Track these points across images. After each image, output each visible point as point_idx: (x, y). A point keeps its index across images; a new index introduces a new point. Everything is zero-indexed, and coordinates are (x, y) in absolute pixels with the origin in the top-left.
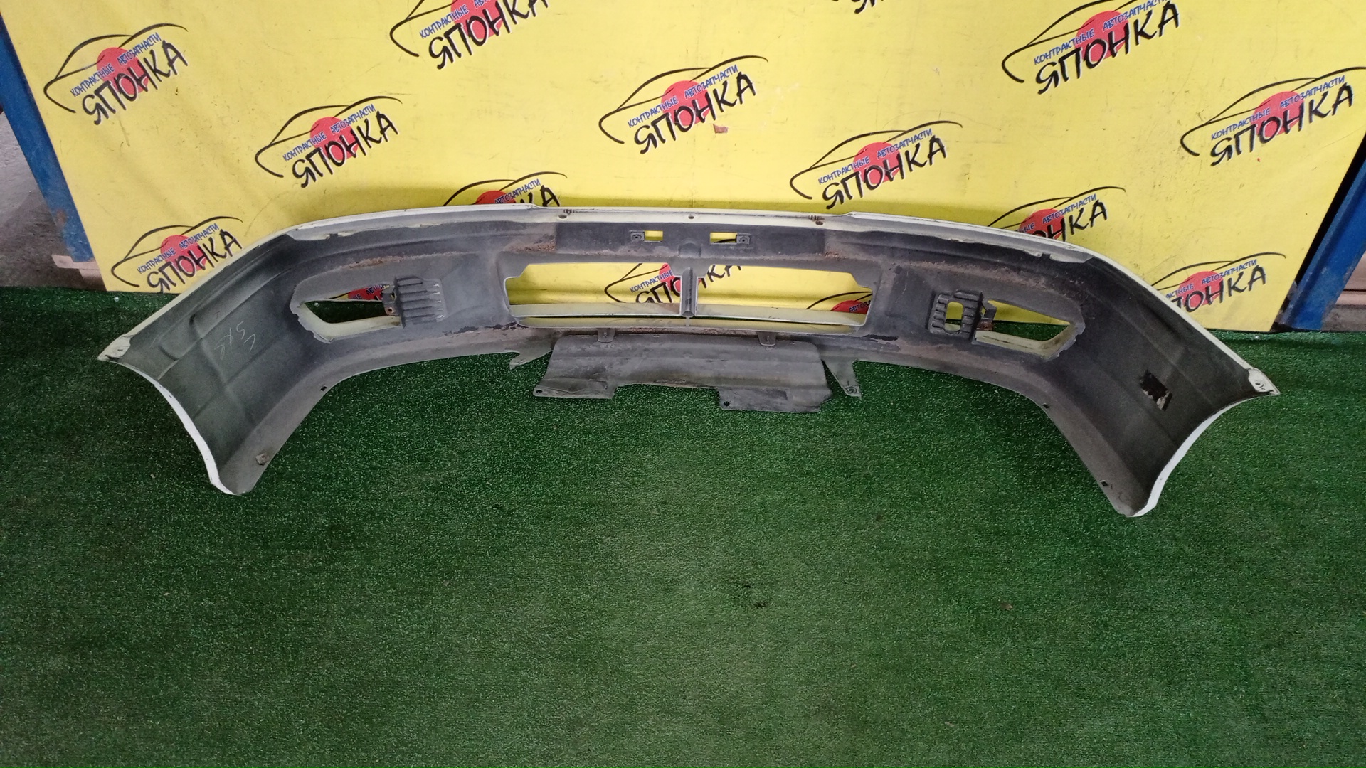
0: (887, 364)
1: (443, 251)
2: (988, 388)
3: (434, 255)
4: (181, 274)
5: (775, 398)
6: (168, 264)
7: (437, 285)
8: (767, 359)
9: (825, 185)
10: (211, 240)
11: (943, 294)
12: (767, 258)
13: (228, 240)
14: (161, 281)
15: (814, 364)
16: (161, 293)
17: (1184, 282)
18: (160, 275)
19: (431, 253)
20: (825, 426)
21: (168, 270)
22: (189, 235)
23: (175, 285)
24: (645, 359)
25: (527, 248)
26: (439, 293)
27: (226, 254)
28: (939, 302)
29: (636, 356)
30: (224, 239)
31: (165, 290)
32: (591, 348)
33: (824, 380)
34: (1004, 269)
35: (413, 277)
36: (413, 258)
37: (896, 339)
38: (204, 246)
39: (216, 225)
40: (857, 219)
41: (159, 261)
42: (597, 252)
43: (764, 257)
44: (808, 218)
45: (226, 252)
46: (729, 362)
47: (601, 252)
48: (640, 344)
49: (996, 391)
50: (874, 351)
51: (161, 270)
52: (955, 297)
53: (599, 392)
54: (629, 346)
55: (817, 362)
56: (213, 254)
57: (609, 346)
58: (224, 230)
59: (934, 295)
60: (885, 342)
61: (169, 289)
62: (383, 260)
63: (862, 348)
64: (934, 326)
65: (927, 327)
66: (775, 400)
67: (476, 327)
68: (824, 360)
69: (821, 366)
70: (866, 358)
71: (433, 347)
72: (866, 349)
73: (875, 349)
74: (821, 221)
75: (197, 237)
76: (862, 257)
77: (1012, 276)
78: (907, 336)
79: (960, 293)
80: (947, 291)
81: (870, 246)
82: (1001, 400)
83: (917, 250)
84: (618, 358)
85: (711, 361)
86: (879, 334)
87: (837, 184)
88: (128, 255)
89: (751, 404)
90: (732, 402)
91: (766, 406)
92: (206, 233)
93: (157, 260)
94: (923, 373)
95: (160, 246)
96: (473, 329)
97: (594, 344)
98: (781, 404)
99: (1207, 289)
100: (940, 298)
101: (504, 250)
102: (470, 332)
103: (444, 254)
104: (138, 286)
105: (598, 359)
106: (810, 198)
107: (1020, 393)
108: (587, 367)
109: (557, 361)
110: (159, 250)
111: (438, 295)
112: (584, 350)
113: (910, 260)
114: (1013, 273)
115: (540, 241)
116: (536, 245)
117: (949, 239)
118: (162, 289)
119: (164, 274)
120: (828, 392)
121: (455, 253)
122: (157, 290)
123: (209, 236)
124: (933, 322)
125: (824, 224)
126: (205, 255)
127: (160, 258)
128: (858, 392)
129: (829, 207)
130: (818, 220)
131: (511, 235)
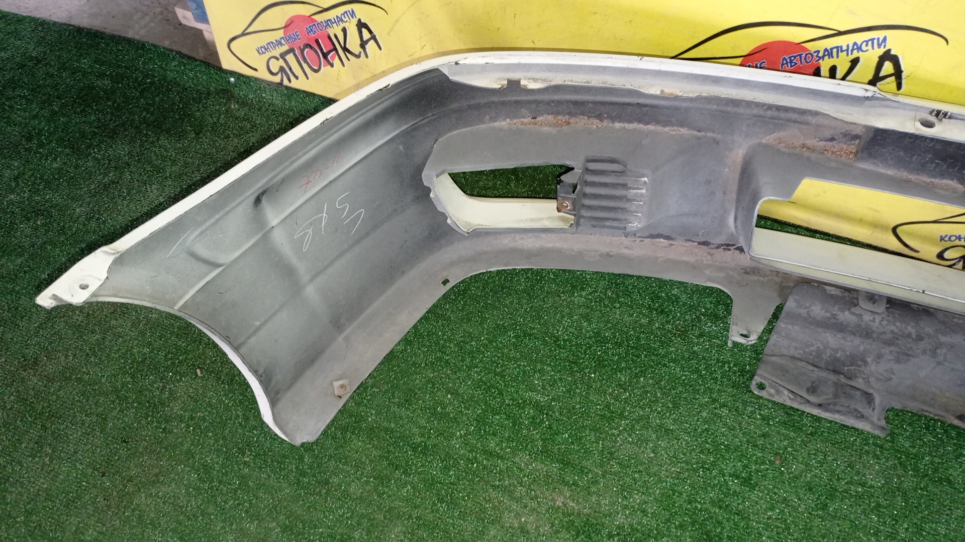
1: (666, 124)
3: (651, 127)
4: (305, 66)
6: (291, 50)
7: (646, 179)
10: (344, 30)
13: (366, 35)
14: (282, 69)
16: (281, 84)
18: (281, 62)
19: (647, 123)
21: (290, 58)
22: (319, 18)
23: (297, 78)
24: (939, 363)
25: (804, 146)
26: (644, 191)
27: (360, 53)
29: (924, 352)
30: (360, 33)
31: (286, 82)
32: (846, 316)
35: (612, 161)
36: (618, 125)
38: (336, 36)
39: (353, 11)
41: (281, 44)
42: (928, 180)
45: (362, 50)
47: (937, 181)
48: (929, 330)
51: (283, 56)
53: (863, 416)
54: (910, 329)
56: (345, 49)
57: (877, 320)
58: (363, 21)
61: (290, 81)
62: (572, 120)
67: (673, 236)
71: (605, 249)
75: (329, 23)
84: (892, 348)
88: (246, 30)
92: (340, 20)
93: (279, 43)
95: (283, 25)
96: (668, 238)
97: (853, 309)
101: (764, 141)
102: (662, 240)
103: (667, 129)
104: (256, 70)
105: (857, 341)
108: (836, 351)
109: (790, 327)
110: (282, 31)
111: (642, 195)
112: (834, 316)
115: (832, 139)
116: (822, 143)
118: (282, 80)
119: (286, 61)
121: (684, 131)
122: (277, 79)
123: (342, 25)
126: (335, 49)
127: (283, 42)
131: (789, 120)
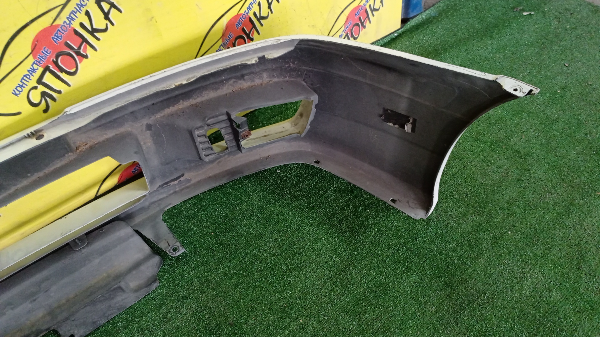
0: (189, 199)
2: (272, 172)
5: (113, 298)
8: (87, 262)
9: (24, 94)
11: (198, 128)
12: (19, 186)
15: (131, 239)
17: (346, 22)
20: (171, 295)
28: (198, 136)
33: (147, 249)
34: (231, 82)
37: (183, 175)
40: (75, 113)
43: (16, 188)
44: (25, 137)
46: (54, 288)
49: (278, 171)
50: (173, 193)
52: (208, 125)
55: (132, 236)
59: (191, 133)
60: (176, 182)
63: (161, 197)
64: (206, 156)
65: (200, 158)
66: (115, 301)
68: (137, 229)
69: (138, 237)
70: (170, 204)
72: (165, 195)
73: (172, 191)
74: (41, 133)
76: (110, 134)
77: (240, 84)
78: (190, 169)
79: (210, 120)
80: (199, 124)
81: (110, 122)
82: (285, 176)
83: (153, 104)
85: (35, 300)
86: (167, 180)
87: (35, 88)
89: (94, 321)
90: (76, 332)
91: (109, 313)
94: (219, 189)
98: (123, 300)
99: (360, 19)
100: (197, 133)
106: (19, 113)
107: (294, 163)
113: (153, 114)
114: (240, 82)
117: (174, 86)
120: (156, 259)
124: (203, 153)
125: (45, 135)
128: (181, 248)
129: (45, 111)
130: (37, 134)
